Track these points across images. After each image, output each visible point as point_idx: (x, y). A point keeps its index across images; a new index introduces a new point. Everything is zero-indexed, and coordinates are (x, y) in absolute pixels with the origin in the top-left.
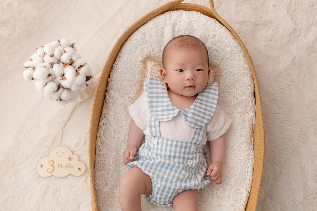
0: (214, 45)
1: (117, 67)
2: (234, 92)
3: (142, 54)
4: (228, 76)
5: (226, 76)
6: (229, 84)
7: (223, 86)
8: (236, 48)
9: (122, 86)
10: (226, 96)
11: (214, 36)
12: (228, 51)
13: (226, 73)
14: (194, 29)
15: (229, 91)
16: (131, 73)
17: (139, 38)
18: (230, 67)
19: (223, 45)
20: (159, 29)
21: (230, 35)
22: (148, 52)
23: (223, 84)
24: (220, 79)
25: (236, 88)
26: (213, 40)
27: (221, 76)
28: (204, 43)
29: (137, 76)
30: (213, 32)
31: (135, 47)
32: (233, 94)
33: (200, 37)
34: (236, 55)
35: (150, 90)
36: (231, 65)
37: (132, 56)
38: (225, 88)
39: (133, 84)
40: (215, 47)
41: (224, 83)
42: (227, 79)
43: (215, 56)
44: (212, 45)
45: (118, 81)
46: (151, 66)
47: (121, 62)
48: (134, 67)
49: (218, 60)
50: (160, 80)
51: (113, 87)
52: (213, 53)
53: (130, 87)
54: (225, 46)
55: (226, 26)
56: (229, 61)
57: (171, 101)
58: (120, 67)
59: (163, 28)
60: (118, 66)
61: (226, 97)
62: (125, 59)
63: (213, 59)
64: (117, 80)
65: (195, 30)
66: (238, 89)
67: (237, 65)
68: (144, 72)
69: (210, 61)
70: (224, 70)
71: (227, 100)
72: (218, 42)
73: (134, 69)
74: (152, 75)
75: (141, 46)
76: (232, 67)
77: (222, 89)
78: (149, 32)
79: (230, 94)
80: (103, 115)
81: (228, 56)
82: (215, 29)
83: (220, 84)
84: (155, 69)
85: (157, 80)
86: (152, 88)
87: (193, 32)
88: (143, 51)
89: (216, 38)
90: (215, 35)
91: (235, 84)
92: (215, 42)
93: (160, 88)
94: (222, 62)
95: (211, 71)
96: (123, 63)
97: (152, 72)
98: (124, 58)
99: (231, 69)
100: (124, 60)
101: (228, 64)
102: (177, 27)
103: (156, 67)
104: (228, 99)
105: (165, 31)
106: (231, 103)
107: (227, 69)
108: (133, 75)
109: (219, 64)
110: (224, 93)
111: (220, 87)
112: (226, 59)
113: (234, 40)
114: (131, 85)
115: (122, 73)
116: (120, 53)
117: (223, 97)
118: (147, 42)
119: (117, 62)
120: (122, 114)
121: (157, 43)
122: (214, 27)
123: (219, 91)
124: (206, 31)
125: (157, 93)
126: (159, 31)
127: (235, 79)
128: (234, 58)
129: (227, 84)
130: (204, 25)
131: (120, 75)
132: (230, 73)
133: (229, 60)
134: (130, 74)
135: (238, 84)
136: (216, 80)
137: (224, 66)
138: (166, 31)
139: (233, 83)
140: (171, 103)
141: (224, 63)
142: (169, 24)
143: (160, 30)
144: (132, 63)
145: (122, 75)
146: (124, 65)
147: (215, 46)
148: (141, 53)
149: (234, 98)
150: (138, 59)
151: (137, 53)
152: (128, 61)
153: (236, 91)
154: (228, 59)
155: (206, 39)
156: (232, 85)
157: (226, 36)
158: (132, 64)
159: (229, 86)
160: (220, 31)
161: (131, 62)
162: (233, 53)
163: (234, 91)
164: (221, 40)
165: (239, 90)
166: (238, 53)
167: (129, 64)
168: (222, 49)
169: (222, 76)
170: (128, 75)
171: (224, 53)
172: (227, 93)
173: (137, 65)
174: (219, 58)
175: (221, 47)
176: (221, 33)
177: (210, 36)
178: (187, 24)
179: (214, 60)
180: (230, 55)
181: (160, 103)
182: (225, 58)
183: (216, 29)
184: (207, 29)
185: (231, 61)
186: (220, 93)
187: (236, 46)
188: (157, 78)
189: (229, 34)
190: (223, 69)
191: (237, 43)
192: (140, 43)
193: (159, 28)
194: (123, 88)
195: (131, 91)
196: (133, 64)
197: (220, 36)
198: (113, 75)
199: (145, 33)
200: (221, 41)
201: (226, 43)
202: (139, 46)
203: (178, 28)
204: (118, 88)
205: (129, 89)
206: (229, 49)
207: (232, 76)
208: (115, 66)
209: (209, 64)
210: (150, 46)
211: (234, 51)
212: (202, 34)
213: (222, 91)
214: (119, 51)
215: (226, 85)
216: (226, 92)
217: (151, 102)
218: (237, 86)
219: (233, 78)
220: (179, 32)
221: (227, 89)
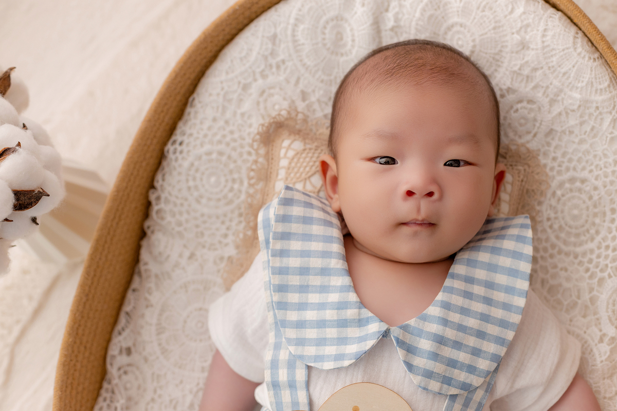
0: (522, 81)
1: (178, 154)
2: (589, 256)
3: (265, 108)
4: (569, 195)
5: (563, 195)
6: (571, 223)
7: (549, 231)
8: (601, 95)
9: (196, 218)
10: (560, 265)
11: (520, 48)
12: (571, 104)
13: (561, 185)
14: (451, 21)
15: (571, 248)
16: (225, 175)
17: (254, 54)
18: (579, 160)
19: (556, 83)
20: (327, 22)
21: (582, 46)
22: (285, 104)
23: (549, 223)
24: (540, 203)
25: (598, 238)
26: (519, 62)
27: (542, 193)
28: (487, 73)
29: (246, 183)
30: (518, 32)
31: (239, 83)
32: (586, 260)
33: (473, 52)
34: (602, 119)
35: (279, 246)
36: (580, 155)
37: (228, 115)
38: (558, 237)
39: (232, 212)
40: (525, 89)
41: (556, 218)
42: (564, 204)
43: (523, 121)
44: (512, 79)
45: (178, 202)
46: (291, 153)
47: (191, 135)
48: (234, 155)
49: (535, 135)
50: (320, 205)
51: (164, 223)
52: (517, 110)
53: (223, 223)
54: (563, 85)
55: (569, 13)
56: (577, 140)
57: (356, 288)
58: (189, 151)
59: (342, 19)
60: (179, 148)
61: (561, 269)
62: (205, 126)
63: (516, 133)
64: (177, 197)
65: (452, 26)
66: (604, 244)
67: (605, 155)
68: (265, 175)
69: (503, 139)
70: (555, 173)
71: (566, 285)
72: (535, 70)
73: (235, 162)
74: (291, 185)
75: (260, 81)
76: (587, 162)
77: (547, 240)
78: (289, 32)
79: (577, 261)
80: (123, 320)
81: (572, 121)
82: (525, 23)
83: (540, 222)
84: (305, 164)
85: (309, 205)
86: (285, 236)
87: (446, 33)
88: (266, 101)
89: (530, 55)
90: (524, 46)
91: (594, 224)
92: (526, 72)
93: (317, 236)
94: (549, 144)
95: (508, 177)
96: (197, 138)
97: (292, 175)
98: (201, 123)
99: (584, 169)
100: (202, 129)
101: (570, 150)
102: (390, 15)
103: (308, 159)
104: (568, 279)
105: (348, 29)
106: (579, 297)
107: (568, 169)
108: (234, 181)
109: (539, 150)
110: (552, 256)
111: (540, 235)
112: (563, 132)
113: (595, 64)
114: (225, 215)
115: (192, 172)
116: (189, 105)
117: (547, 272)
118: (283, 67)
119: (178, 137)
120: (188, 317)
121: (320, 73)
122: (524, 13)
123: (536, 249)
124: (494, 28)
125: (305, 254)
126: (325, 27)
127: (595, 206)
128: (593, 129)
129: (564, 225)
130: (485, 7)
131: (187, 181)
132: (578, 184)
133: (577, 136)
134: (223, 179)
135: (606, 224)
136: (523, 207)
137: (554, 159)
138: (352, 30)
139: (587, 221)
140: (353, 297)
141: (556, 147)
142: (363, 5)
143: (331, 24)
144: (228, 139)
145: (194, 179)
146: (202, 145)
147: (523, 85)
148: (262, 106)
149: (591, 277)
150: (250, 126)
151: (247, 106)
152: (215, 134)
153: (597, 252)
154: (571, 132)
155: (491, 59)
156: (585, 228)
157: (568, 48)
158: (228, 144)
159: (574, 231)
160: (545, 30)
161: (224, 136)
162: (592, 110)
163: (592, 251)
164: (547, 63)
165: (607, 247)
166: (611, 113)
167: (220, 142)
168: (551, 96)
169: (549, 195)
170: (213, 179)
171: (557, 109)
172: (562, 256)
173: (247, 149)
174: (539, 128)
175: (547, 87)
176: (548, 38)
177: (507, 46)
178: (427, 5)
179: (520, 137)
180: (581, 116)
181: (315, 292)
182: (559, 129)
183: (531, 21)
184: (496, 22)
185: (582, 142)
186: (538, 255)
187: (602, 86)
188: (307, 199)
189: (579, 40)
190: (552, 169)
191: (607, 77)
192: (258, 70)
193: (324, 19)
194: (197, 226)
195: (226, 236)
196: (233, 144)
197: (544, 48)
198: (163, 180)
199: (275, 37)
200: (546, 68)
201: (564, 74)
202: (255, 80)
203: (392, 19)
204: (180, 224)
205: (217, 229)
206: (577, 96)
207: (584, 196)
208: (170, 147)
209: (502, 151)
210: (293, 81)
211: (594, 105)
212: (477, 41)
213: (545, 250)
214: (189, 96)
215: (561, 228)
216: (560, 252)
217: (282, 289)
218: (603, 233)
219: (589, 203)
220: (396, 33)
221: (565, 243)
